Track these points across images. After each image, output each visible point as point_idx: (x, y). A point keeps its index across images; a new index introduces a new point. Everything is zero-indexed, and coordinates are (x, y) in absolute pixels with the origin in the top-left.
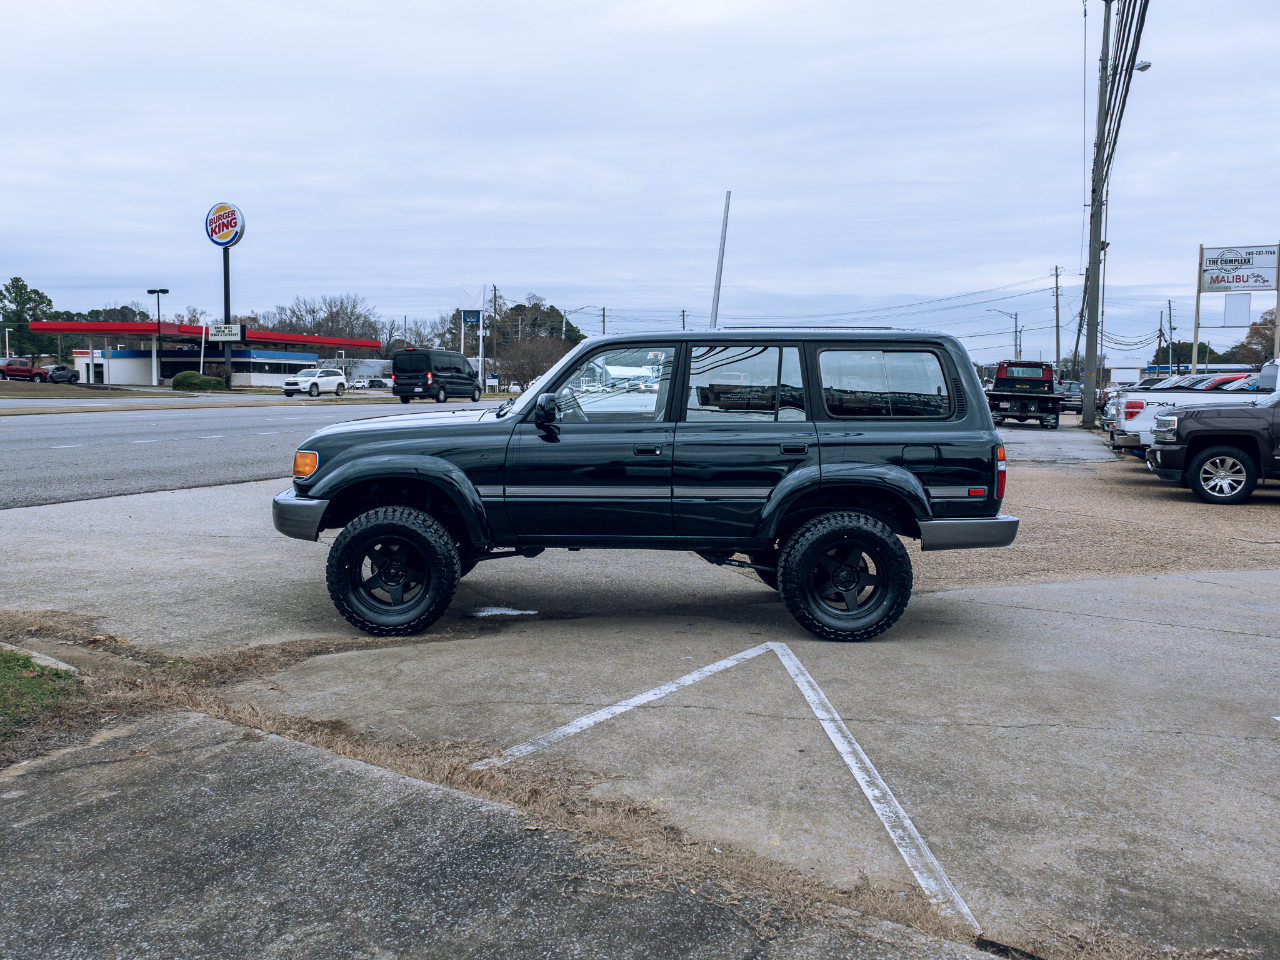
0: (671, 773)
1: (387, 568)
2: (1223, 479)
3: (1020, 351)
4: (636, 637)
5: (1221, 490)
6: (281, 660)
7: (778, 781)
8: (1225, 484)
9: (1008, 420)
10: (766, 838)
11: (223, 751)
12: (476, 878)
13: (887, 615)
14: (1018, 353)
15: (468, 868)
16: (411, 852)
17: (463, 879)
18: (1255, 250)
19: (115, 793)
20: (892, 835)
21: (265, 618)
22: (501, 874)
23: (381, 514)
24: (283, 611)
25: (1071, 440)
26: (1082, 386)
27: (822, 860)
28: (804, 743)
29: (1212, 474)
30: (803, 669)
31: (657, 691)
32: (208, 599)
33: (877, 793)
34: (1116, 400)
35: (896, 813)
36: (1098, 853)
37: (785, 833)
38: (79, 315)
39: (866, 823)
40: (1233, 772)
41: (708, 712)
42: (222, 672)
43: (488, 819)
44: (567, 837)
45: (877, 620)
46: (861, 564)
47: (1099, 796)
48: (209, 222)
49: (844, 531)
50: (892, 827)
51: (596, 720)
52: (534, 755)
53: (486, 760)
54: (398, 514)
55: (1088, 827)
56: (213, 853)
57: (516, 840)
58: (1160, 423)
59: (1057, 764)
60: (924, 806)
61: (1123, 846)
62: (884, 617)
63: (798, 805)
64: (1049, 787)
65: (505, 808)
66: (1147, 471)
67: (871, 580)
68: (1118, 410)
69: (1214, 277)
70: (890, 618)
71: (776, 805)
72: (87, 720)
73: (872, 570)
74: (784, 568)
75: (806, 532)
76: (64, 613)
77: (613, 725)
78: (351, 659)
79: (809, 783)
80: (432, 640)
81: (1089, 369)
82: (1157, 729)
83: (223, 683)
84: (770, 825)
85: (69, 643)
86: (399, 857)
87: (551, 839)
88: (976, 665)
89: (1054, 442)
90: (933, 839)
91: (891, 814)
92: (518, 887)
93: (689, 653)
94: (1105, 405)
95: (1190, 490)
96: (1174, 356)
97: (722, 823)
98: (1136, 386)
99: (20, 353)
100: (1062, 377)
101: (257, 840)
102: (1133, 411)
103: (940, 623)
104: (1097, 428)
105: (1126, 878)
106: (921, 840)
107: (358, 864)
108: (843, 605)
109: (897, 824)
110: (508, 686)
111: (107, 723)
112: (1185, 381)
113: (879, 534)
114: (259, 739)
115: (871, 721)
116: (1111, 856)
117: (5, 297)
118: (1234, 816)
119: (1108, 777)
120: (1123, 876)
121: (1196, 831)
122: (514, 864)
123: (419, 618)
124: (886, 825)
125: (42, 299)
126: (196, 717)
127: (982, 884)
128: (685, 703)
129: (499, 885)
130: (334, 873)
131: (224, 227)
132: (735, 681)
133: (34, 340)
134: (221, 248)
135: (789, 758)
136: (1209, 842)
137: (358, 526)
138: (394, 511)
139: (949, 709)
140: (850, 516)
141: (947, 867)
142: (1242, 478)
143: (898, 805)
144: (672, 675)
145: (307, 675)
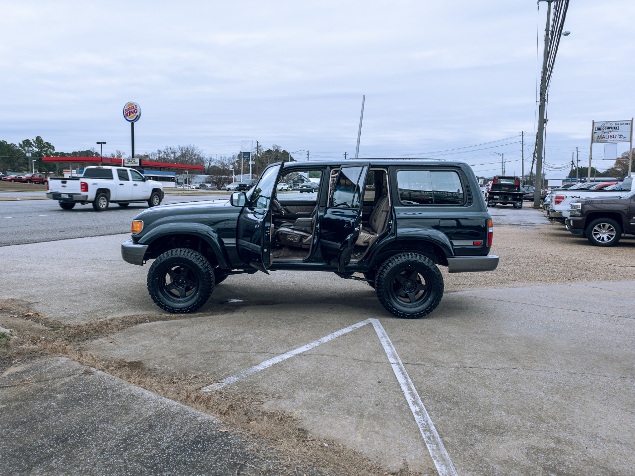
0: (308, 395)
1: (178, 279)
2: (604, 234)
3: (505, 171)
4: (303, 315)
5: (603, 240)
6: (120, 326)
7: (364, 400)
8: (605, 236)
9: (497, 204)
10: (353, 436)
11: (71, 380)
12: (185, 464)
13: (430, 305)
14: (504, 172)
15: (182, 457)
16: (154, 446)
17: (178, 464)
18: (619, 123)
19: (5, 406)
20: (424, 436)
21: (118, 303)
22: (200, 462)
23: (174, 253)
24: (128, 299)
25: (529, 214)
26: (534, 188)
27: (383, 452)
28: (381, 377)
29: (598, 231)
30: (386, 333)
31: (308, 346)
32: (93, 293)
33: (417, 409)
34: (550, 195)
35: (427, 422)
36: (539, 450)
37: (364, 434)
38: (68, 154)
39: (410, 428)
40: (614, 398)
41: (333, 358)
42: (87, 333)
43: (200, 425)
44: (241, 438)
45: (425, 308)
46: (418, 279)
47: (540, 412)
48: (125, 111)
49: (408, 262)
50: (424, 431)
51: (274, 362)
52: (237, 383)
53: (211, 385)
54: (182, 252)
55: (533, 433)
56: (45, 445)
57: (213, 439)
58: (572, 206)
59: (516, 392)
60: (442, 417)
61: (553, 445)
62: (429, 306)
63: (374, 415)
64: (512, 406)
65: (212, 418)
66: (565, 229)
67: (422, 287)
68: (551, 200)
69: (599, 136)
70: (432, 307)
71: (361, 416)
72: (5, 361)
73: (423, 282)
74: (378, 281)
75: (389, 263)
76: (17, 300)
77: (282, 365)
78: (156, 326)
79: (381, 402)
80: (200, 316)
81: (538, 180)
82: (572, 371)
83: (87, 339)
84: (357, 429)
85: (15, 316)
86: (146, 449)
87: (232, 439)
88: (476, 333)
89: (520, 215)
90: (447, 439)
91: (424, 422)
92: (207, 471)
93: (328, 324)
94: (545, 197)
95: (587, 239)
96: (579, 174)
97: (331, 427)
98: (560, 188)
99: (40, 171)
100: (524, 184)
101: (71, 437)
102: (559, 200)
103: (459, 308)
104: (541, 208)
105: (555, 466)
106: (439, 439)
107: (122, 454)
108: (408, 300)
109: (427, 429)
110: (232, 342)
111: (15, 363)
112: (585, 186)
113: (427, 264)
114: (92, 373)
115: (419, 365)
116: (546, 452)
117: (33, 145)
118: (615, 427)
119: (545, 401)
120: (553, 465)
121: (594, 436)
122: (208, 454)
123: (193, 304)
124: (421, 429)
125: (50, 146)
126: (63, 360)
127: (473, 469)
128: (322, 353)
129: (197, 469)
130: (108, 459)
131: (132, 113)
132: (350, 340)
133: (46, 165)
134: (130, 123)
135: (372, 386)
136: (602, 444)
137: (163, 258)
138: (181, 251)
139: (460, 358)
140: (412, 255)
141: (454, 458)
142: (614, 233)
143: (428, 417)
144: (317, 337)
145: (131, 335)
